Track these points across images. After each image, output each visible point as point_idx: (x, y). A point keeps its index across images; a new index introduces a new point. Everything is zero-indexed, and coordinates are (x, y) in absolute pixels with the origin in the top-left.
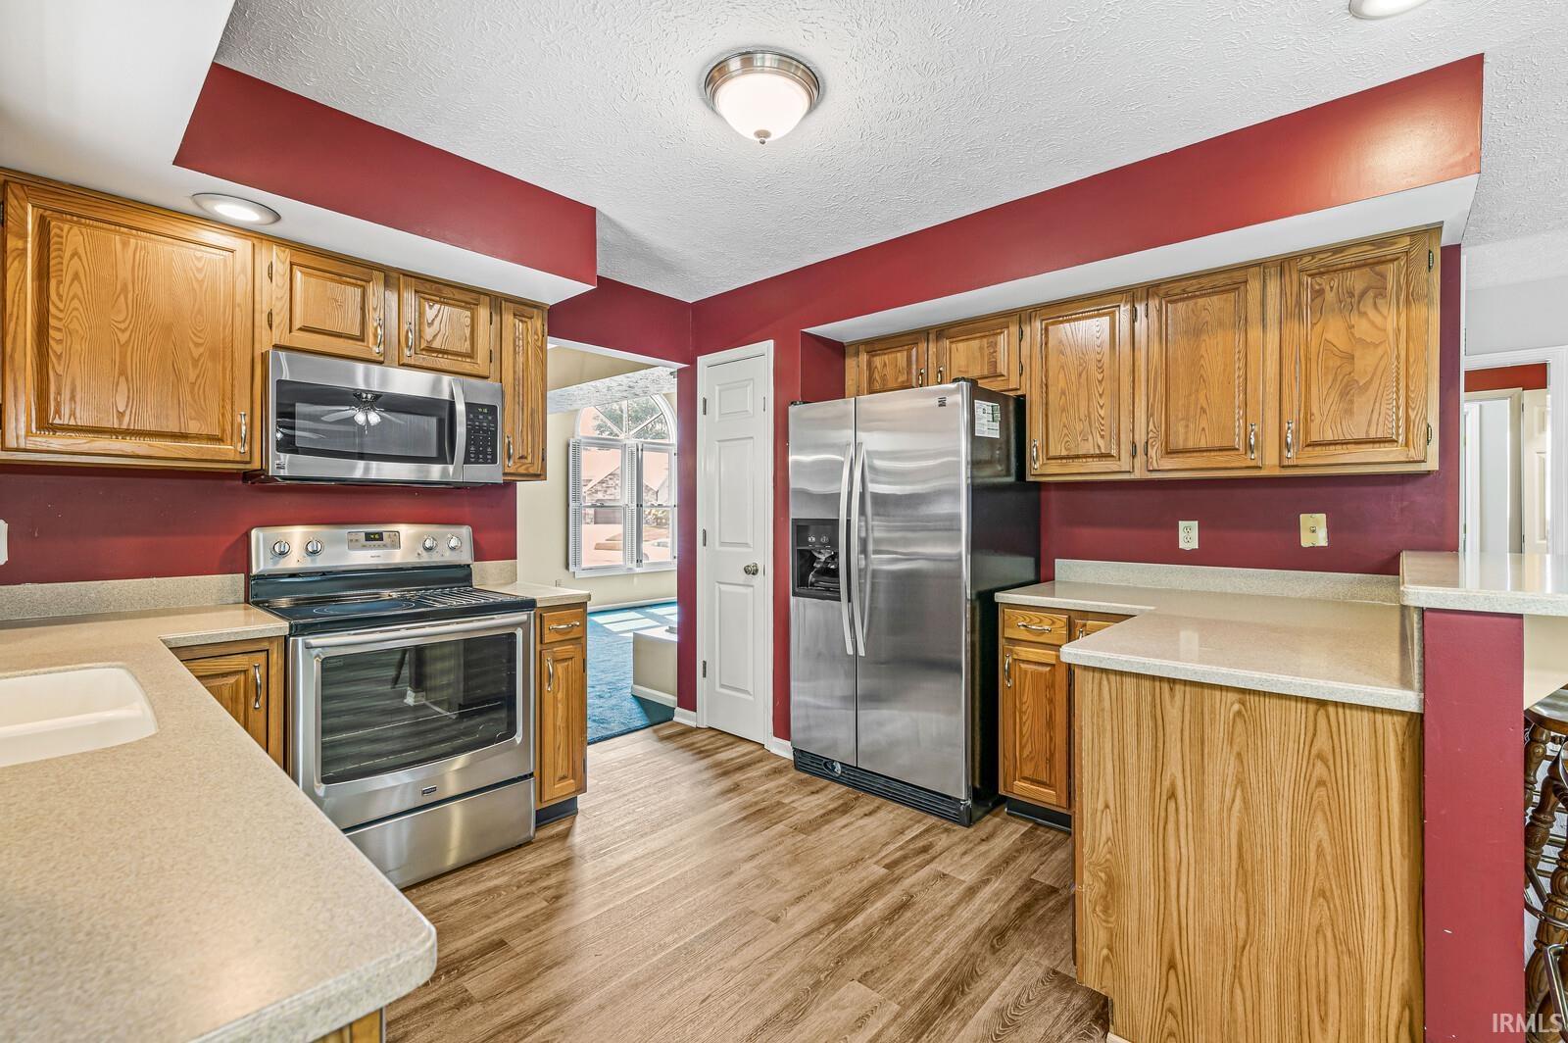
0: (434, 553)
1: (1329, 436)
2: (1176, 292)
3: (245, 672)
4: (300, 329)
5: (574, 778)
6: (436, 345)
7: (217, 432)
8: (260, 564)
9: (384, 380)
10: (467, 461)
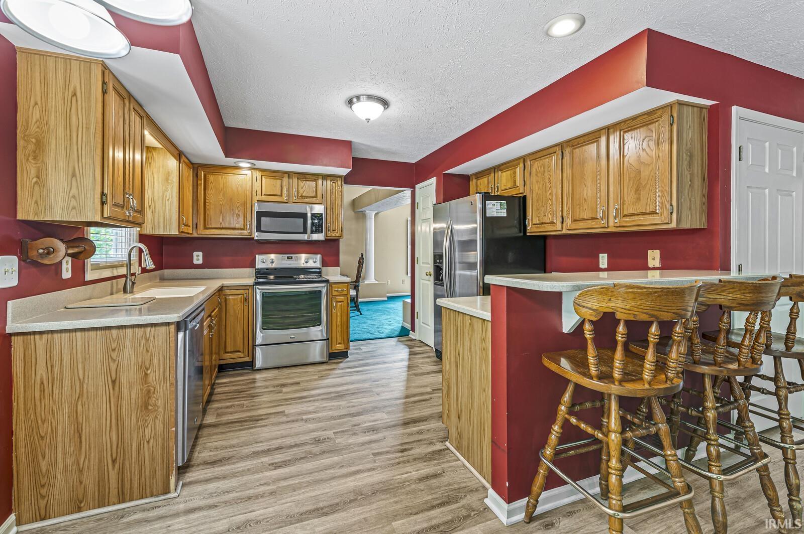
0: (308, 263)
1: (631, 212)
2: (575, 144)
3: (243, 294)
4: (264, 195)
5: (344, 344)
6: (304, 195)
7: (242, 227)
8: (259, 265)
10: (312, 232)
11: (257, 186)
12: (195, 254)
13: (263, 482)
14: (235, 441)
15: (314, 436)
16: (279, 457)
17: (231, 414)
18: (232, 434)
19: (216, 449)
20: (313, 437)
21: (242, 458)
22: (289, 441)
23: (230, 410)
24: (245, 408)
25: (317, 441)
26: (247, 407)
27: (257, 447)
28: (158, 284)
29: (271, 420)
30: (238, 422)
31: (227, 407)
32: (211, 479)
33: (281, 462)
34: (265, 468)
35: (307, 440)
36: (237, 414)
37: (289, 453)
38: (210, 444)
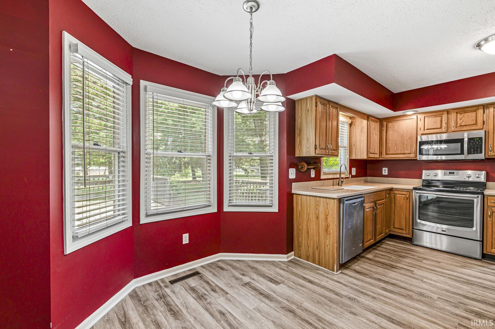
0: (470, 178)
3: (406, 195)
4: (426, 130)
6: (463, 124)
7: (410, 152)
8: (424, 177)
9: (440, 137)
10: (469, 153)
11: (421, 124)
12: (384, 169)
13: (373, 291)
14: (374, 270)
15: (422, 292)
16: (390, 287)
17: (382, 258)
18: (375, 266)
19: (363, 268)
20: (420, 291)
21: (372, 278)
22: (402, 285)
23: (383, 257)
24: (391, 259)
25: (421, 294)
26: (393, 259)
27: (383, 278)
28: (363, 184)
29: (401, 271)
30: (382, 263)
31: (382, 255)
32: (353, 277)
33: (389, 290)
34: (379, 287)
35: (415, 290)
36: (384, 260)
37: (397, 289)
38: (362, 265)
